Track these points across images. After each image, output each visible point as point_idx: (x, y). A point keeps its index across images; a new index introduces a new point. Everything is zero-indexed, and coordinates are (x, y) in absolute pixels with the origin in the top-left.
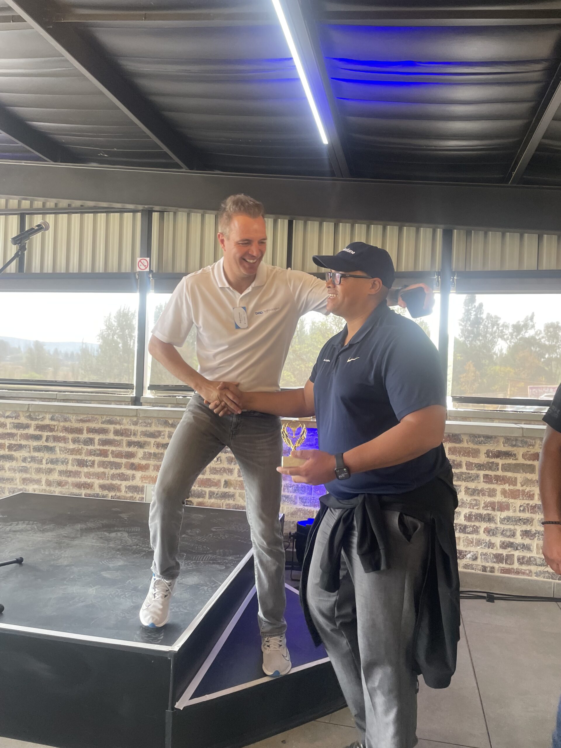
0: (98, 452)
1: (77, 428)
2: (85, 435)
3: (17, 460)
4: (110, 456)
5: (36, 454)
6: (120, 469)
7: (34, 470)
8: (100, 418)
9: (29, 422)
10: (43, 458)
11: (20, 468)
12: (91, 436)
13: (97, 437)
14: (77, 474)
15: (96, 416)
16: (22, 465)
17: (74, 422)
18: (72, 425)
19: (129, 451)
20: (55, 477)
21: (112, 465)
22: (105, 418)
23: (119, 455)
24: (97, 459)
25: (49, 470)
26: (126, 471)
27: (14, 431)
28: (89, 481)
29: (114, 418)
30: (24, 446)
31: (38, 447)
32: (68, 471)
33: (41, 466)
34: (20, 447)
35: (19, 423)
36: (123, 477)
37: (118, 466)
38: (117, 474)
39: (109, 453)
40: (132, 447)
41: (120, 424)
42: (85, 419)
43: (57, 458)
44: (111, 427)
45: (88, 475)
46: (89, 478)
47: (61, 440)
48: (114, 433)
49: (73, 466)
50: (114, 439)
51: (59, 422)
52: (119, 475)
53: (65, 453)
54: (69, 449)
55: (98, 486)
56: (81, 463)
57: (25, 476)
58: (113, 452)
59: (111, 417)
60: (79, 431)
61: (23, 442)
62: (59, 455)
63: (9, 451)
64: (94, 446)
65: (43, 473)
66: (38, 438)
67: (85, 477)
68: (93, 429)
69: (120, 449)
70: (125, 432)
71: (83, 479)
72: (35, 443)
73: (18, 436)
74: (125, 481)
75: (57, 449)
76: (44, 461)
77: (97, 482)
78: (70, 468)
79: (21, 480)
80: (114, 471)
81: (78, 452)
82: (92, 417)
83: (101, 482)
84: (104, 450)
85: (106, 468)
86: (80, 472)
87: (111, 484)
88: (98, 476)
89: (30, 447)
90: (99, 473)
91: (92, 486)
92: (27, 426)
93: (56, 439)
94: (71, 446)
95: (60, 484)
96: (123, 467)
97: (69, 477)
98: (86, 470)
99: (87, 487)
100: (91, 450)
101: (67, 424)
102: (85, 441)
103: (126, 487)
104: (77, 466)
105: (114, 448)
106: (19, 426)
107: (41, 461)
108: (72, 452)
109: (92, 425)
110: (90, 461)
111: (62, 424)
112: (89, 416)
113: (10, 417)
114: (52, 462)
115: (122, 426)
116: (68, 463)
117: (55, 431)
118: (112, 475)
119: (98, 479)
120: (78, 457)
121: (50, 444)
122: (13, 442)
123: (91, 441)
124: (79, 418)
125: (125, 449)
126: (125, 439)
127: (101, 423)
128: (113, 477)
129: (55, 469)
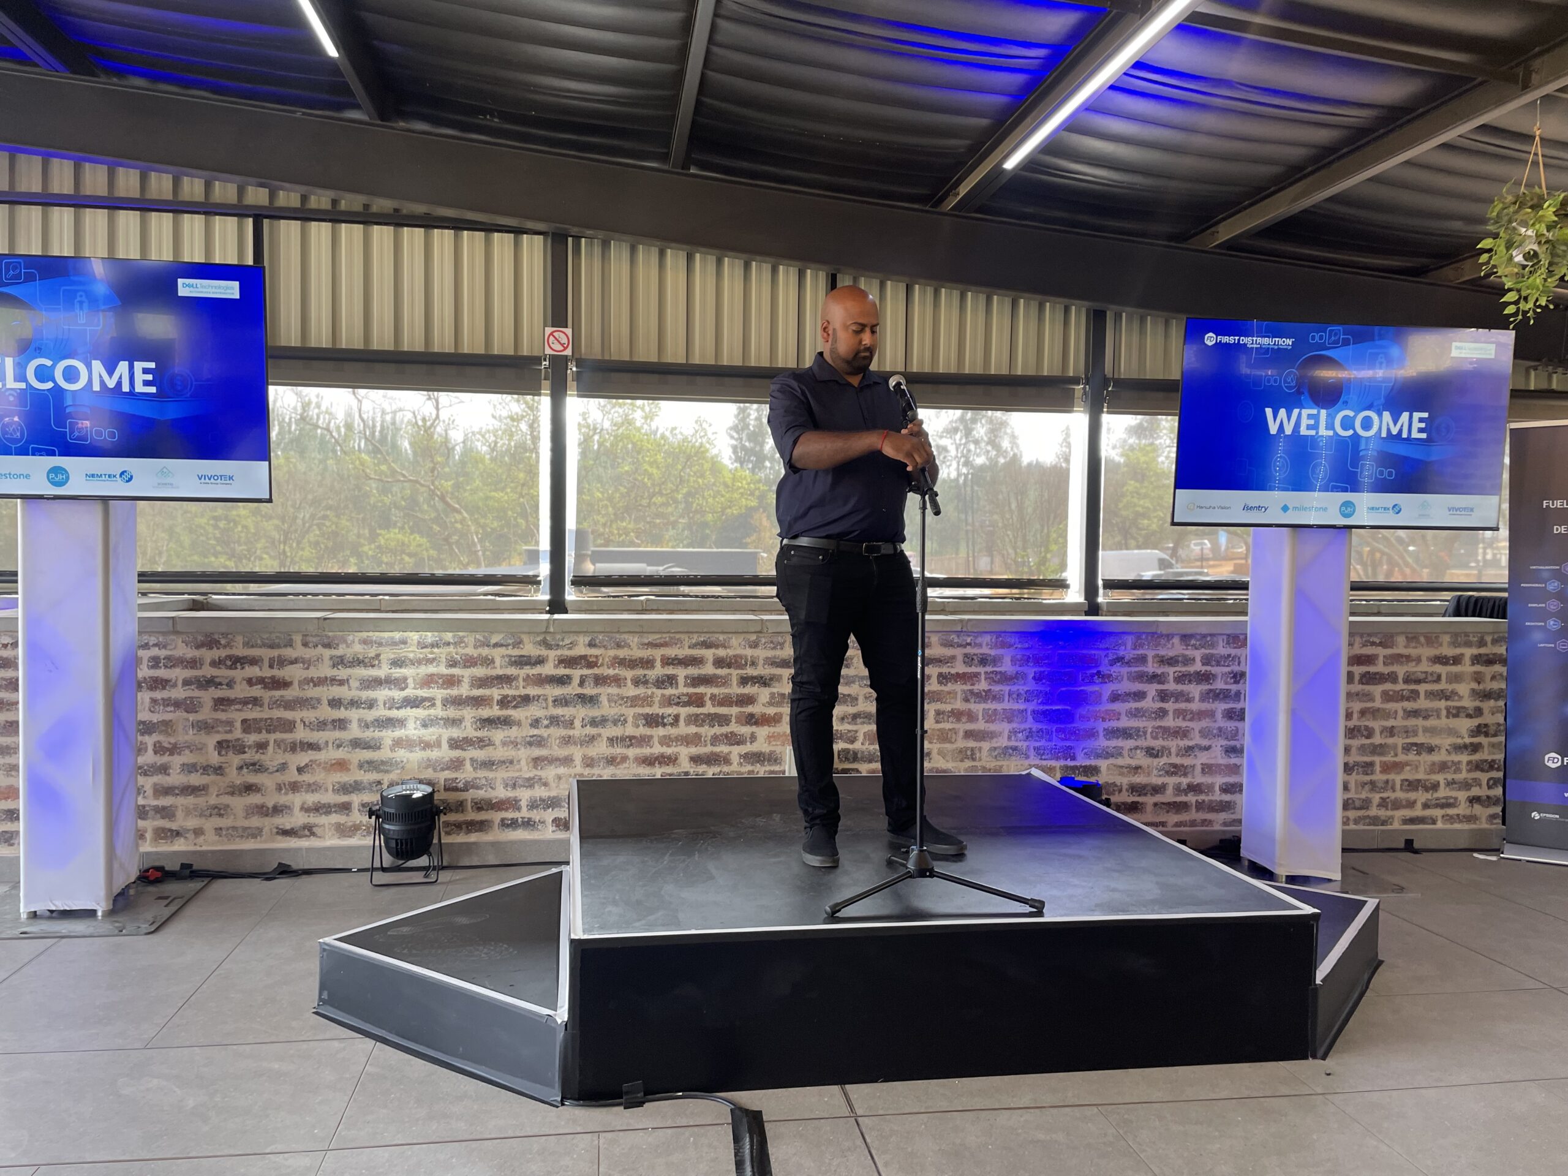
0: (685, 699)
1: (641, 659)
2: (658, 671)
3: (519, 724)
4: (709, 703)
5: (559, 711)
6: (728, 725)
7: (558, 741)
8: (687, 639)
9: (544, 652)
10: (575, 717)
11: (528, 739)
12: (670, 671)
13: (681, 673)
14: (644, 741)
15: (678, 636)
16: (531, 734)
17: (635, 649)
18: (630, 653)
19: (745, 694)
20: (601, 749)
21: (712, 720)
22: (695, 639)
23: (726, 701)
24: (684, 711)
25: (587, 739)
26: (738, 729)
27: (512, 671)
28: (669, 751)
29: (714, 638)
30: (534, 697)
31: (565, 698)
32: (627, 737)
33: (571, 732)
34: (526, 700)
35: (523, 656)
36: (734, 740)
37: (724, 720)
38: (721, 735)
39: (707, 698)
40: (749, 686)
41: (725, 647)
42: (658, 641)
43: (603, 716)
44: (709, 654)
45: (666, 741)
46: (669, 746)
47: (611, 682)
48: (714, 664)
49: (638, 726)
50: (715, 674)
51: (606, 649)
52: (726, 736)
53: (620, 705)
54: (627, 698)
55: (687, 759)
56: (653, 721)
57: (537, 752)
58: (713, 697)
59: (708, 636)
60: (648, 663)
61: (532, 691)
62: (606, 709)
63: (501, 709)
64: (677, 688)
65: (575, 743)
66: (562, 681)
67: (661, 744)
68: (673, 659)
69: (726, 691)
70: (736, 661)
71: (657, 749)
72: (558, 691)
73: (521, 680)
74: (738, 745)
75: (604, 699)
76: (577, 723)
77: (684, 752)
78: (630, 730)
79: (530, 760)
80: (718, 730)
81: (647, 701)
82: (671, 638)
83: (694, 750)
84: (696, 694)
85: (702, 726)
86: (651, 737)
87: (712, 753)
88: (687, 740)
89: (546, 700)
90: (687, 735)
91: (676, 759)
92: (540, 661)
93: (600, 680)
94: (631, 691)
95: (611, 761)
96: (733, 720)
97: (628, 747)
98: (661, 731)
99: (665, 762)
100: (670, 696)
101: (622, 653)
102: (657, 681)
103: (741, 756)
104: (644, 725)
105: (715, 691)
106: (522, 661)
107: (572, 723)
108: (634, 701)
109: (672, 652)
110: (670, 715)
111: (612, 653)
112: (664, 636)
113: (502, 645)
114: (594, 723)
115: (728, 650)
116: (626, 722)
117: (598, 667)
118: (712, 737)
119: (687, 746)
120: (648, 710)
121: (589, 691)
122: (511, 692)
123: (671, 680)
124: (646, 641)
125: (736, 690)
126: (735, 673)
127: (689, 647)
128: (715, 740)
129: (600, 735)
